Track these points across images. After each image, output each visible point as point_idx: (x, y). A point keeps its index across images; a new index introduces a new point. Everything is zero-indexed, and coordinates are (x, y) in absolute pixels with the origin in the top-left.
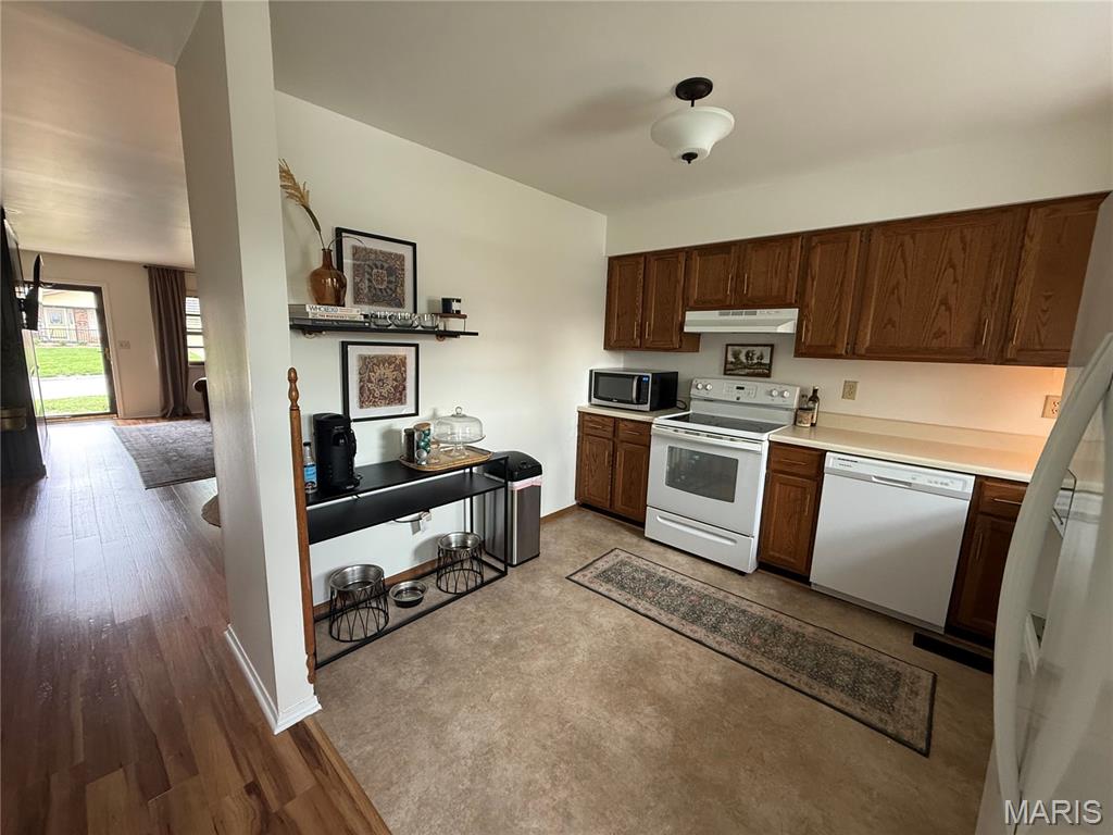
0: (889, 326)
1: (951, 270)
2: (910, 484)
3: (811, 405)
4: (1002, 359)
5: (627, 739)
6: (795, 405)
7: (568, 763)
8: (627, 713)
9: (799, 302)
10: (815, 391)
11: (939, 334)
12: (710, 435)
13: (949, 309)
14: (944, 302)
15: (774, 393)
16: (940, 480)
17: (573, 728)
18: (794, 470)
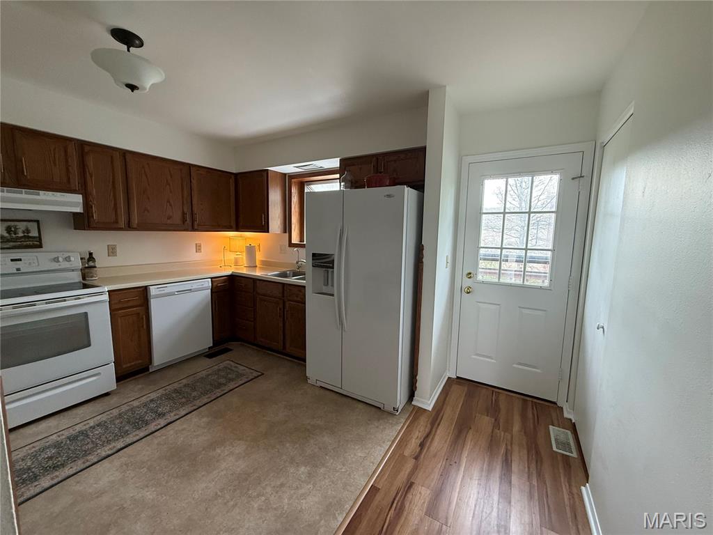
0: (146, 212)
1: (168, 186)
2: (190, 290)
3: (91, 264)
4: (193, 229)
5: (237, 461)
6: (80, 265)
7: (248, 490)
8: (218, 461)
9: (84, 191)
10: (91, 254)
11: (169, 218)
12: (48, 301)
13: (171, 205)
14: (168, 202)
15: (60, 259)
16: (199, 284)
17: (222, 490)
18: (130, 304)
